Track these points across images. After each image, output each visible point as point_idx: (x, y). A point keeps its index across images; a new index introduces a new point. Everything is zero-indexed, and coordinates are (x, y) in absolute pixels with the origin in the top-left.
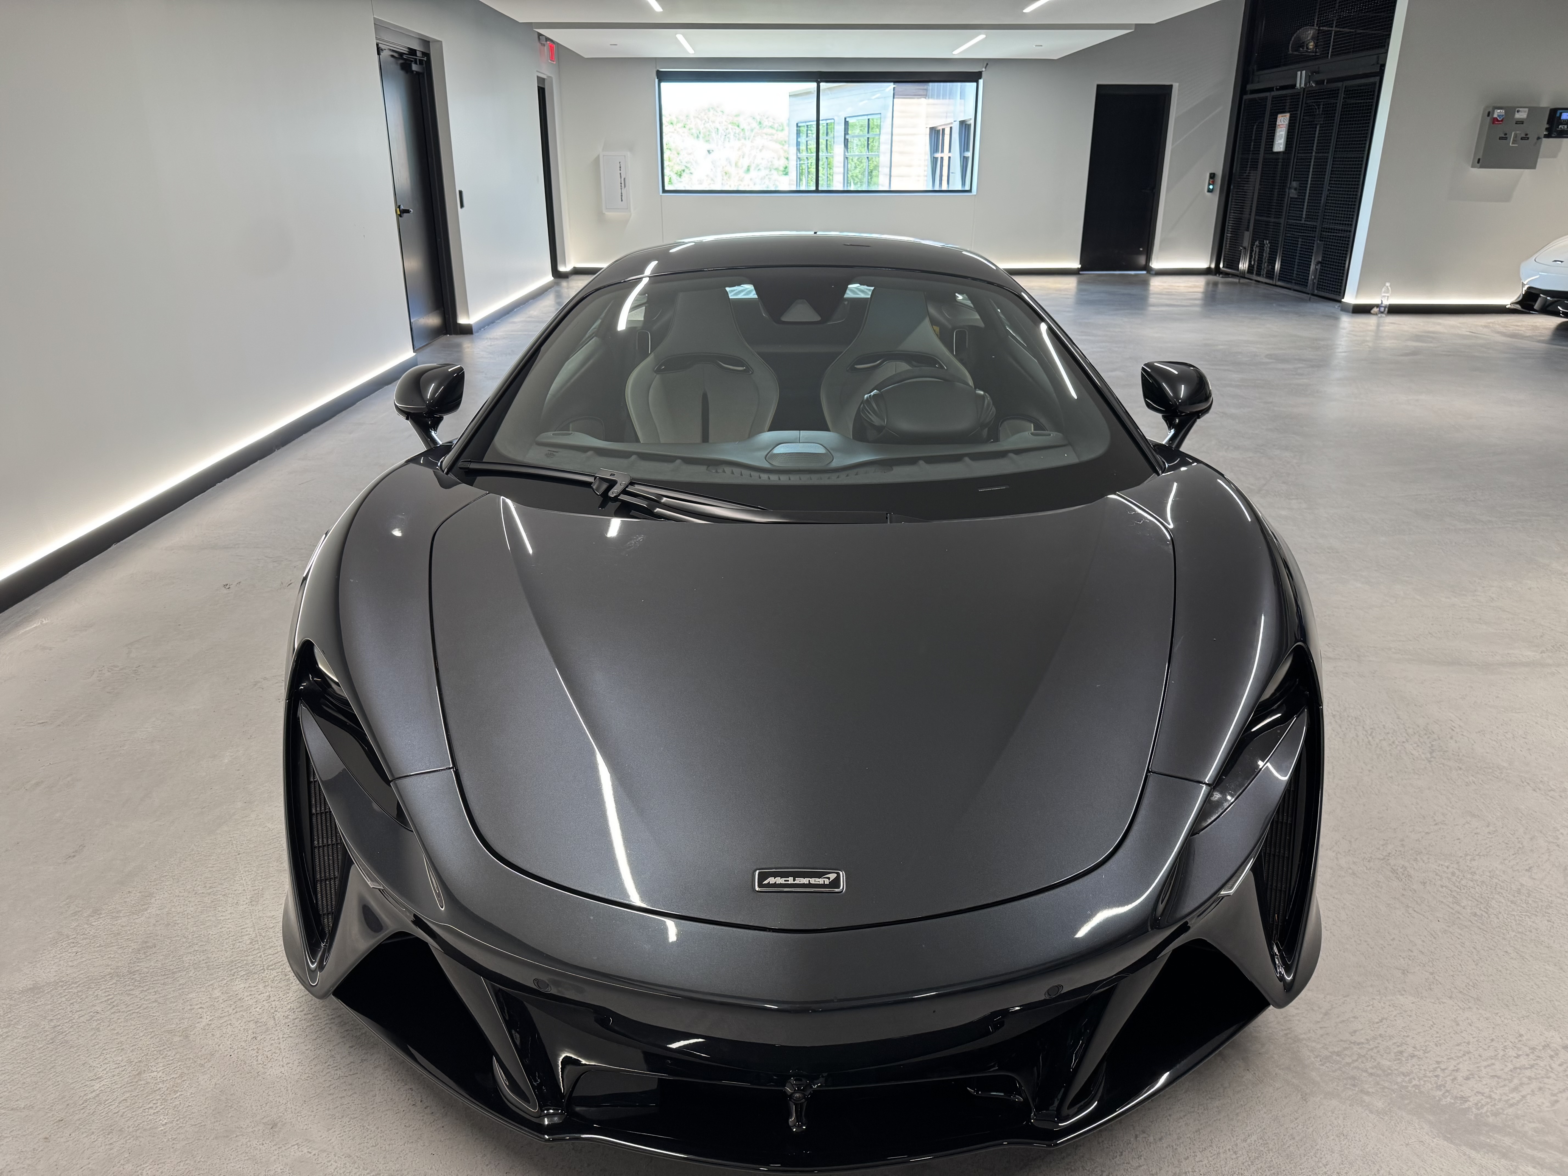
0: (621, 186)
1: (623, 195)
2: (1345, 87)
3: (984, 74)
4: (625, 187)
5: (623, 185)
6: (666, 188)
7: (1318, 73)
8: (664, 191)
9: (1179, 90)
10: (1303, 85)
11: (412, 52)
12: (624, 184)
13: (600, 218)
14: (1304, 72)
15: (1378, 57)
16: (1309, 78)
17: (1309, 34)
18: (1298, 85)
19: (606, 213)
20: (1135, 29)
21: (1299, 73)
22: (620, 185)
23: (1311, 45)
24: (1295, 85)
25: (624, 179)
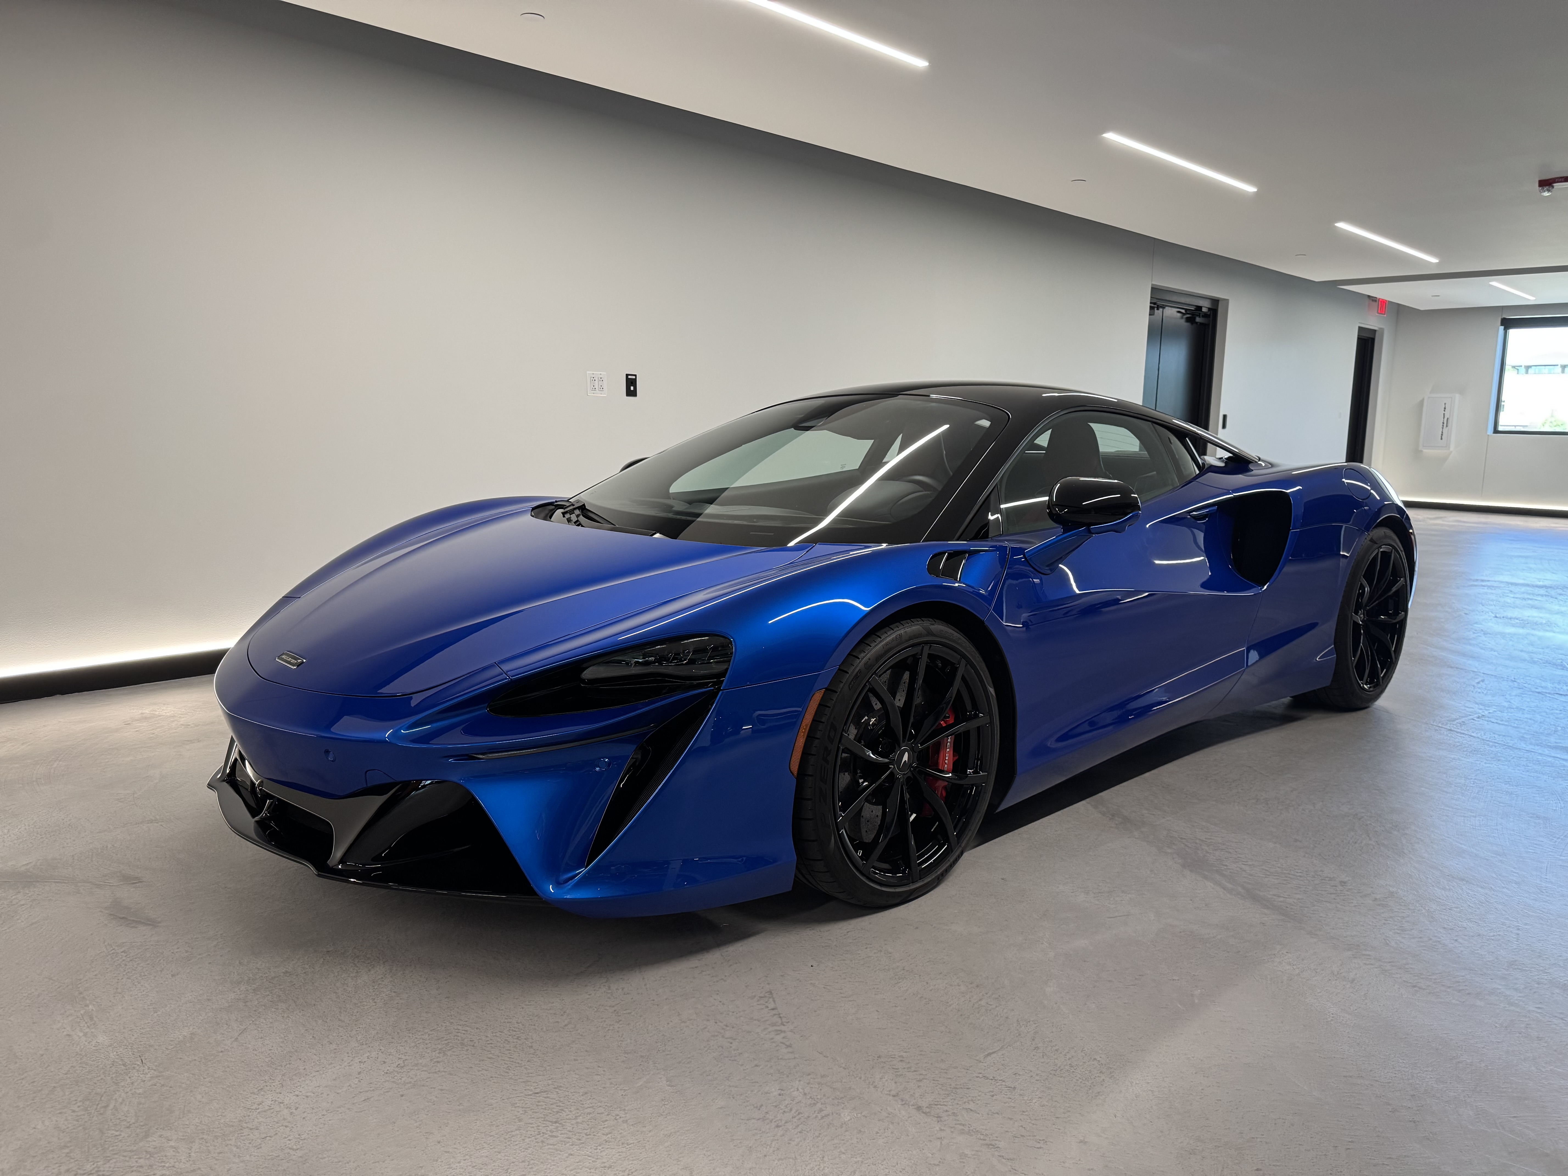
0: (1443, 426)
1: (1444, 434)
4: (1447, 426)
5: (1445, 425)
6: (1500, 428)
8: (1496, 431)
11: (1199, 308)
12: (1446, 423)
13: (1417, 453)
19: (1425, 451)
22: (1442, 424)
25: (1448, 419)
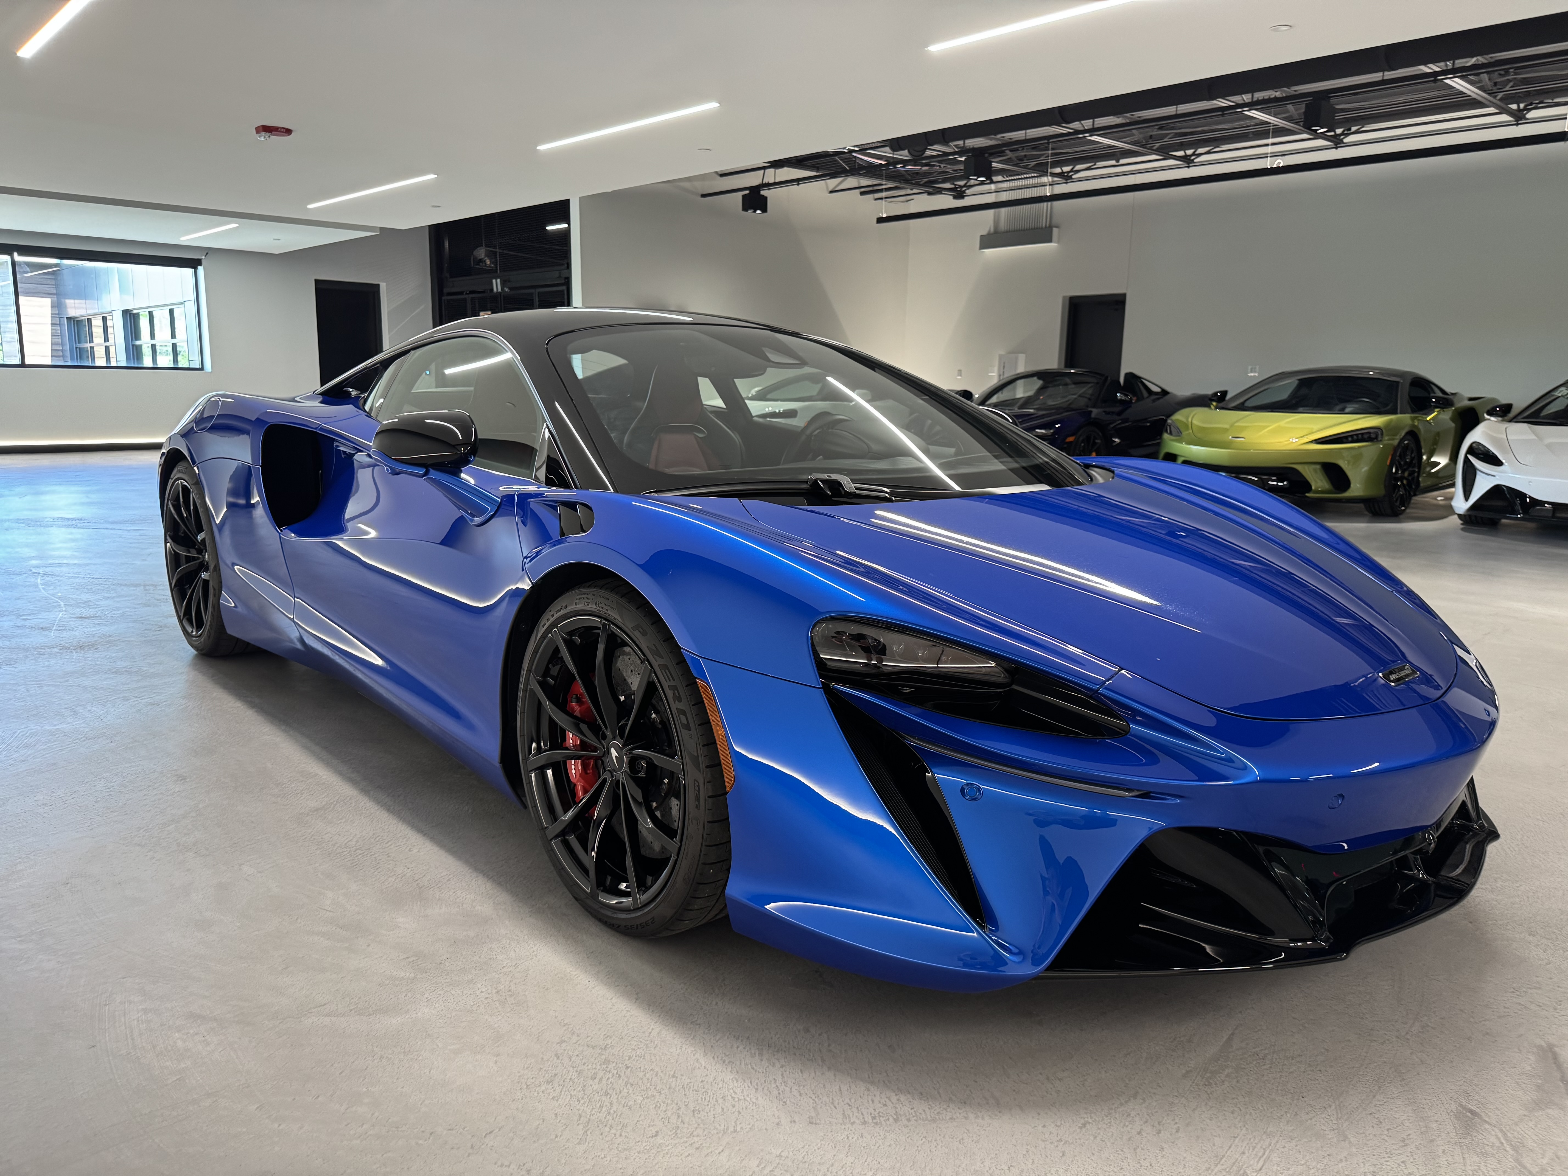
2: (539, 293)
3: (203, 262)
7: (509, 281)
9: (387, 289)
10: (500, 290)
14: (499, 280)
15: (560, 273)
16: (503, 285)
17: (481, 253)
18: (495, 290)
20: (380, 232)
21: (494, 281)
23: (488, 262)
24: (492, 290)
